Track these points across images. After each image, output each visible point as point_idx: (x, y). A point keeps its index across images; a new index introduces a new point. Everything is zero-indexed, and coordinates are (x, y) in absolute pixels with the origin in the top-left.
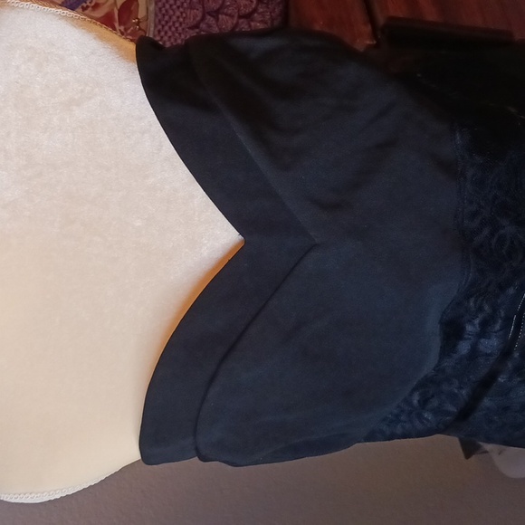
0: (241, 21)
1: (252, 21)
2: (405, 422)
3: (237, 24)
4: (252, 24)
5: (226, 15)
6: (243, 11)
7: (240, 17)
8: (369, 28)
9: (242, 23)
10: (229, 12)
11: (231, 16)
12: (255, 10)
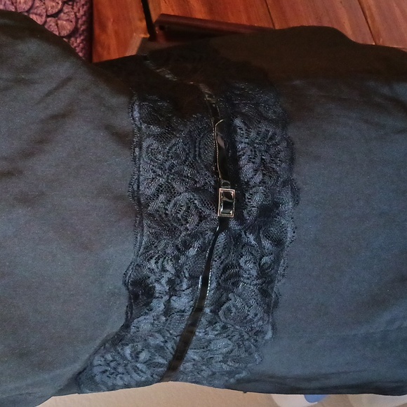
0: (49, 19)
1: (59, 19)
2: (123, 374)
3: (45, 22)
4: (59, 22)
5: (36, 14)
6: (51, 11)
7: (48, 16)
8: (144, 24)
9: (50, 21)
10: (39, 12)
11: (40, 15)
12: (61, 11)
